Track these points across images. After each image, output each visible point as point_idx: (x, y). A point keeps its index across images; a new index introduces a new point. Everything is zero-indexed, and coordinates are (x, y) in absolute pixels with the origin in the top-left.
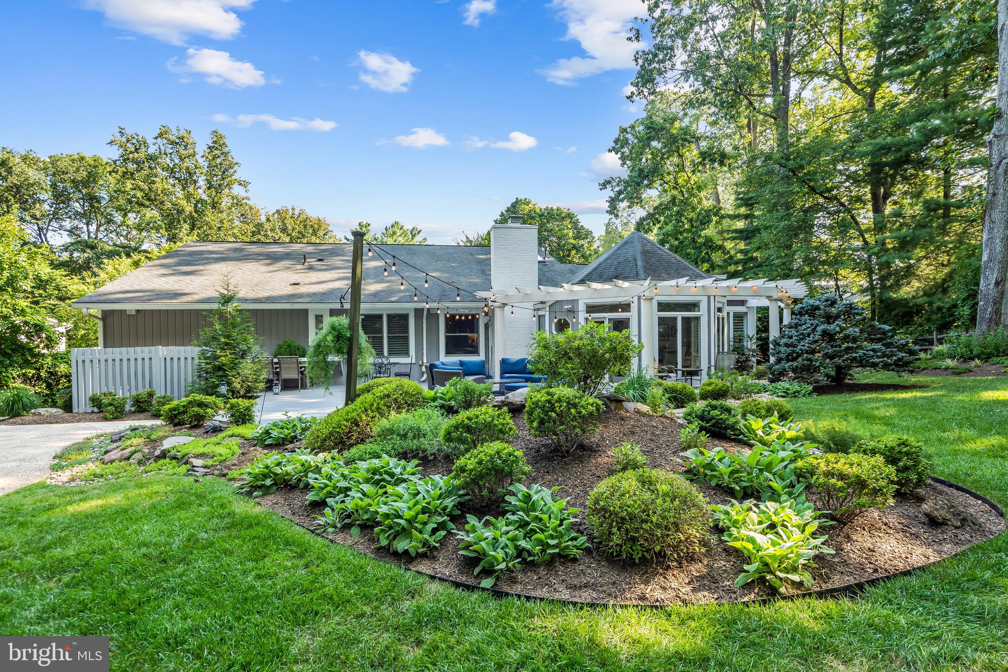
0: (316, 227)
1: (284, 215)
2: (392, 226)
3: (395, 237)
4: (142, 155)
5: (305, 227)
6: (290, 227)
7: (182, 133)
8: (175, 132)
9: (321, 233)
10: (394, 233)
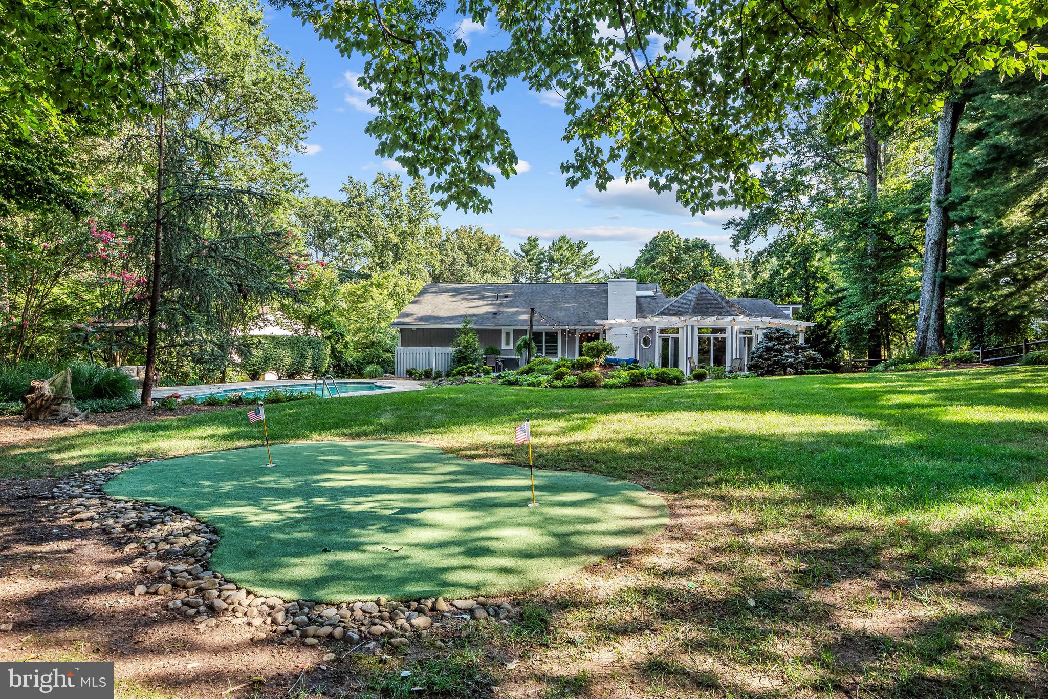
0: (490, 244)
1: (461, 235)
2: (560, 241)
3: (561, 251)
4: (362, 199)
5: (480, 245)
6: (466, 246)
7: (393, 178)
8: (387, 178)
9: (493, 251)
10: (561, 247)
